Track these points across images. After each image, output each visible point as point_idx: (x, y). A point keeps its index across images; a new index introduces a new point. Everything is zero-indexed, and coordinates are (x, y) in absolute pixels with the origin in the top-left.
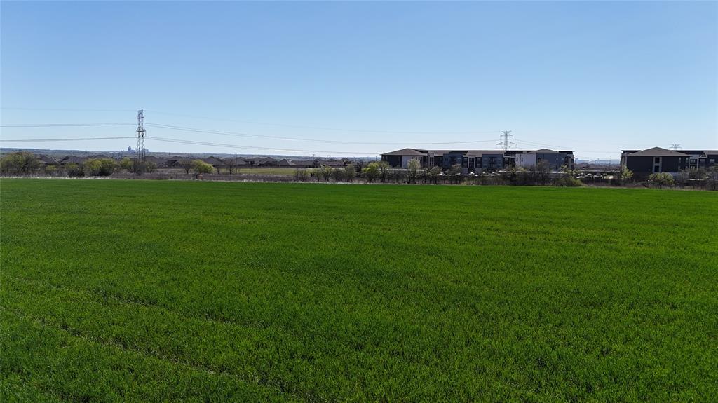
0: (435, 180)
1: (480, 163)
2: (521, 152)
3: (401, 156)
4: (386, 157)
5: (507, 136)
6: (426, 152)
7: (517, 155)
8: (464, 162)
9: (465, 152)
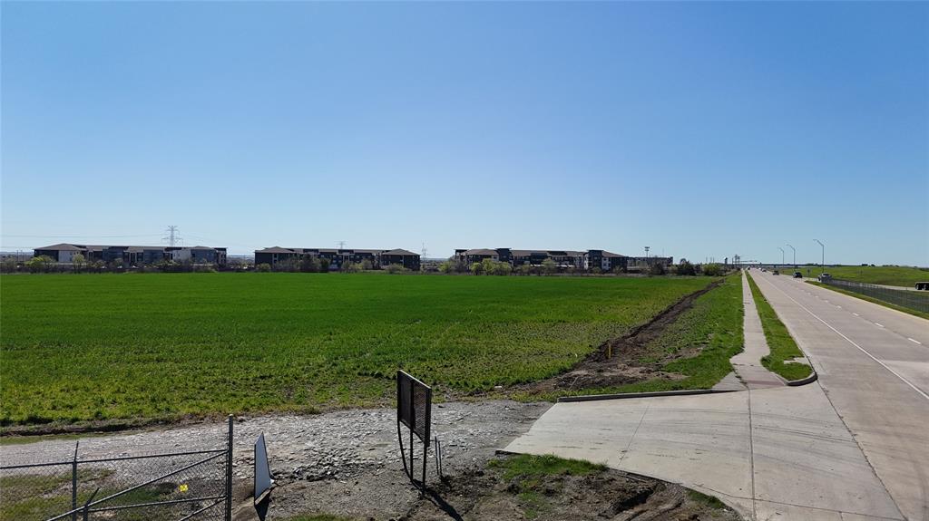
0: (99, 270)
1: (142, 257)
2: (180, 248)
3: (58, 251)
4: (38, 252)
5: (172, 230)
6: (84, 247)
7: (174, 252)
8: (125, 257)
9: (127, 248)
